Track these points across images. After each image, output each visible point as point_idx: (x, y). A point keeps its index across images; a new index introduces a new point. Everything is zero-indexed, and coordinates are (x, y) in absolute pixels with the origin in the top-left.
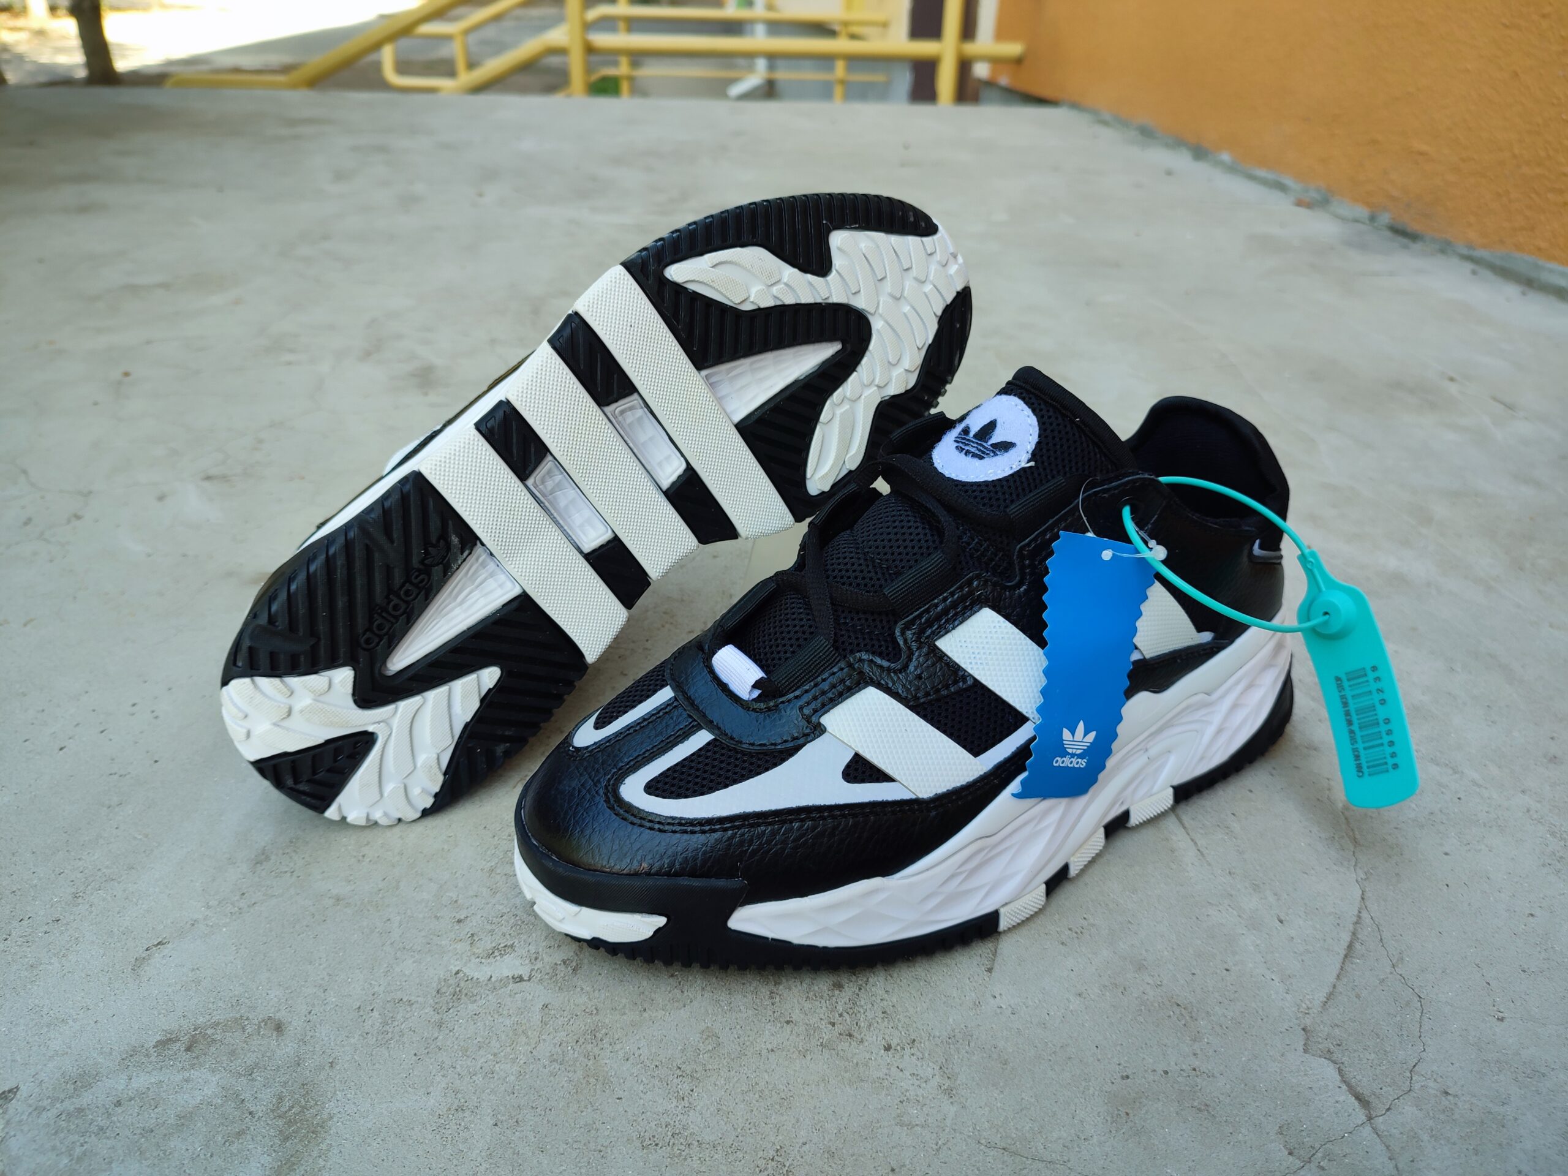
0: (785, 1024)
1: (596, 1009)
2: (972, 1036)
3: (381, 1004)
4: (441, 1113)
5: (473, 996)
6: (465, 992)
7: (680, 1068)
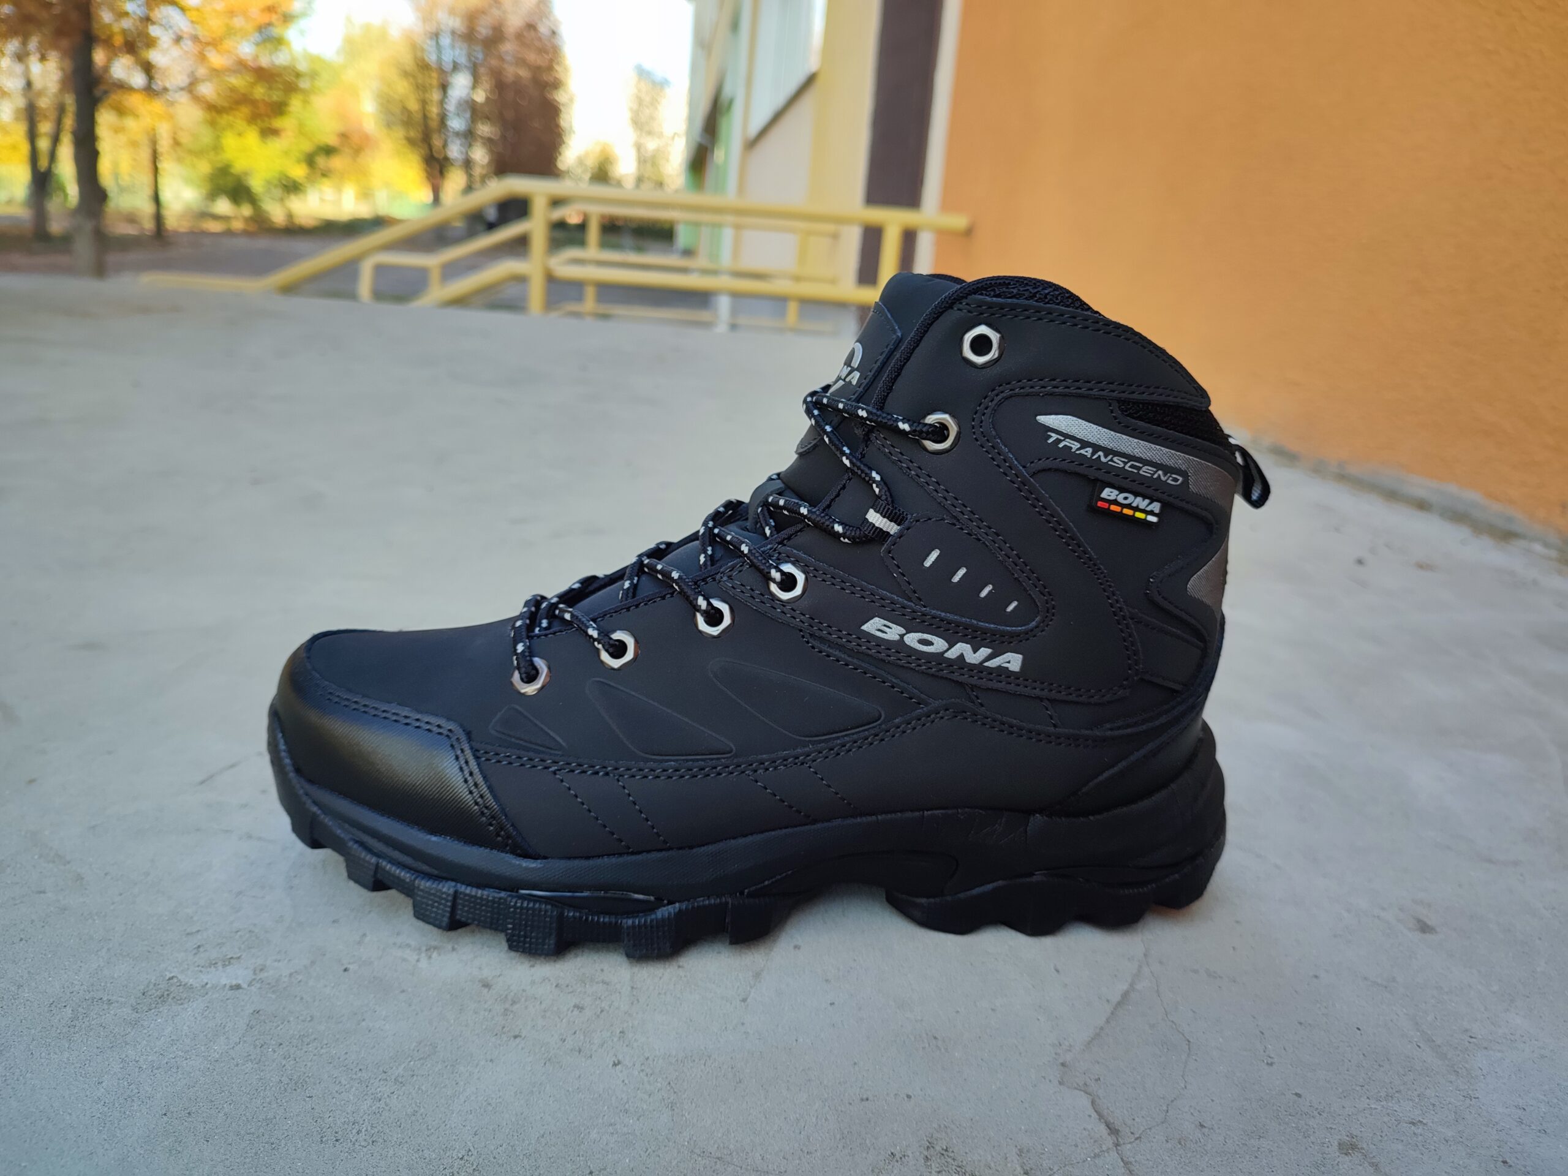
0: (512, 1039)
1: (311, 1016)
2: (709, 1057)
3: (77, 1001)
4: (107, 1101)
5: (181, 999)
6: (171, 996)
7: (385, 1073)
